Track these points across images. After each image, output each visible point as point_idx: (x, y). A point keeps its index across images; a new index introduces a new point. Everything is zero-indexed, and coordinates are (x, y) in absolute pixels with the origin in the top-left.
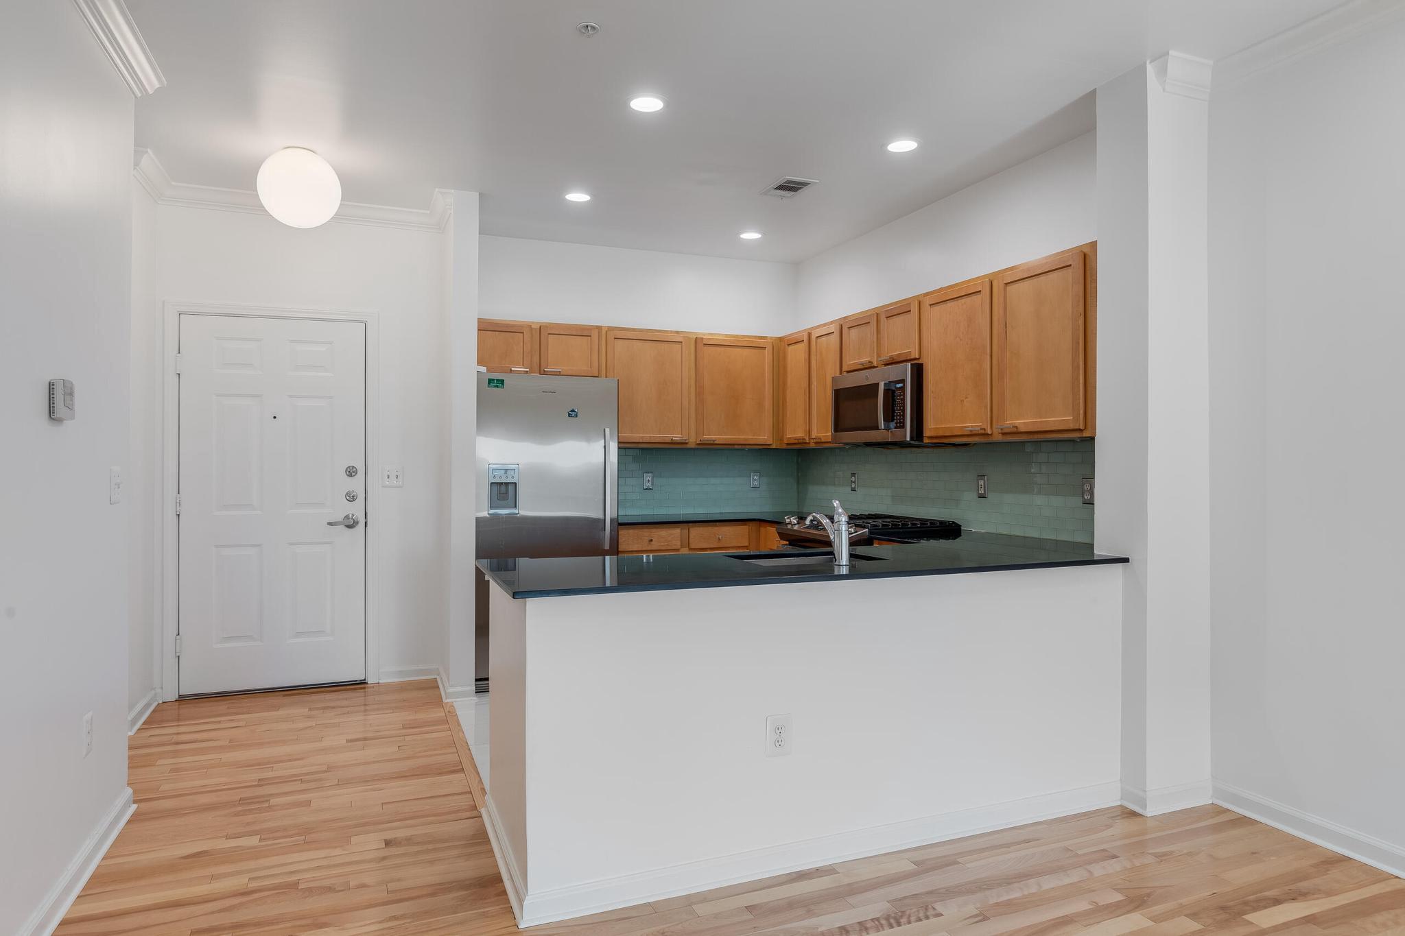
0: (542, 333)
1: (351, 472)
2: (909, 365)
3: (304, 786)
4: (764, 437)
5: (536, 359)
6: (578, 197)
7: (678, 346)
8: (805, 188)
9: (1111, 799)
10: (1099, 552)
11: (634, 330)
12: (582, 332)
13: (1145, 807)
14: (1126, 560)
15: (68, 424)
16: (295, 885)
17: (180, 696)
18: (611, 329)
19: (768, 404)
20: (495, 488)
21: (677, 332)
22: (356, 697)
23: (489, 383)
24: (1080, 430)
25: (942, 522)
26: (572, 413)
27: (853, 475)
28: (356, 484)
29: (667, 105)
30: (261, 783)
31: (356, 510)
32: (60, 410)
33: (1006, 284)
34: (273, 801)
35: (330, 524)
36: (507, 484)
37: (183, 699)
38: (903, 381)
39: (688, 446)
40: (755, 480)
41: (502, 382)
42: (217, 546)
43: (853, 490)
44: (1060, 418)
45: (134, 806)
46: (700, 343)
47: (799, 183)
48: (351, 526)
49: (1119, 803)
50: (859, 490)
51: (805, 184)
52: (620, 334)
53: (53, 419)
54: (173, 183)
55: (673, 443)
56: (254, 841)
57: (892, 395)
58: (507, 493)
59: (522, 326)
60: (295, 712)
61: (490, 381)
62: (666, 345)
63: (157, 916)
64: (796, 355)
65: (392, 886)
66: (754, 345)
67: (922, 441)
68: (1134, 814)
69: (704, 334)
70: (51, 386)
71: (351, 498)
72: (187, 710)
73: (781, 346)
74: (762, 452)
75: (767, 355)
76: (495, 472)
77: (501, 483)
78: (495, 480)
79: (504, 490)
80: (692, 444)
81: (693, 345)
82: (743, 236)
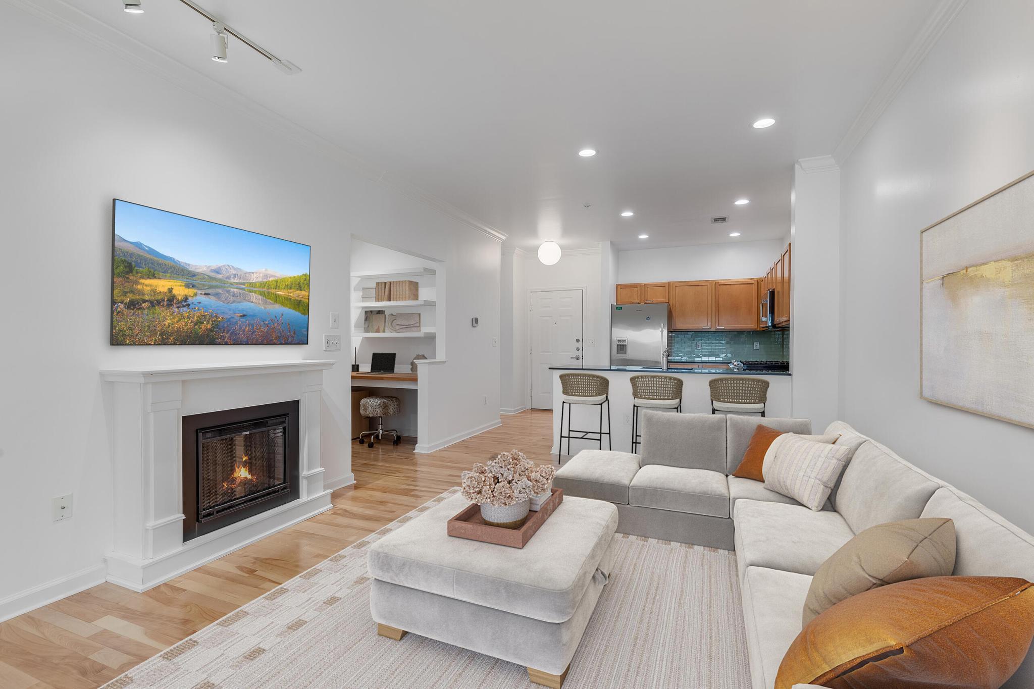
0: (647, 286)
1: (578, 341)
2: (769, 291)
4: (752, 326)
5: (642, 297)
6: (643, 237)
7: (706, 287)
8: (727, 219)
12: (662, 286)
14: (791, 374)
15: (476, 328)
17: (532, 408)
19: (755, 310)
20: (619, 347)
21: (708, 281)
26: (648, 318)
28: (579, 345)
31: (579, 353)
32: (475, 324)
35: (571, 357)
36: (623, 345)
37: (533, 410)
38: (767, 300)
39: (710, 330)
40: (756, 346)
41: (622, 308)
42: (541, 364)
45: (502, 424)
46: (717, 284)
47: (724, 218)
48: (578, 359)
51: (726, 217)
52: (678, 285)
53: (472, 327)
54: (528, 253)
55: (703, 329)
57: (765, 305)
59: (637, 285)
61: (617, 307)
62: (700, 287)
64: (763, 285)
67: (775, 326)
69: (720, 280)
70: (473, 319)
71: (578, 349)
72: (533, 412)
73: (760, 282)
74: (757, 332)
75: (755, 287)
76: (619, 340)
77: (621, 345)
78: (619, 344)
79: (622, 348)
80: (713, 329)
81: (714, 285)
82: (731, 235)
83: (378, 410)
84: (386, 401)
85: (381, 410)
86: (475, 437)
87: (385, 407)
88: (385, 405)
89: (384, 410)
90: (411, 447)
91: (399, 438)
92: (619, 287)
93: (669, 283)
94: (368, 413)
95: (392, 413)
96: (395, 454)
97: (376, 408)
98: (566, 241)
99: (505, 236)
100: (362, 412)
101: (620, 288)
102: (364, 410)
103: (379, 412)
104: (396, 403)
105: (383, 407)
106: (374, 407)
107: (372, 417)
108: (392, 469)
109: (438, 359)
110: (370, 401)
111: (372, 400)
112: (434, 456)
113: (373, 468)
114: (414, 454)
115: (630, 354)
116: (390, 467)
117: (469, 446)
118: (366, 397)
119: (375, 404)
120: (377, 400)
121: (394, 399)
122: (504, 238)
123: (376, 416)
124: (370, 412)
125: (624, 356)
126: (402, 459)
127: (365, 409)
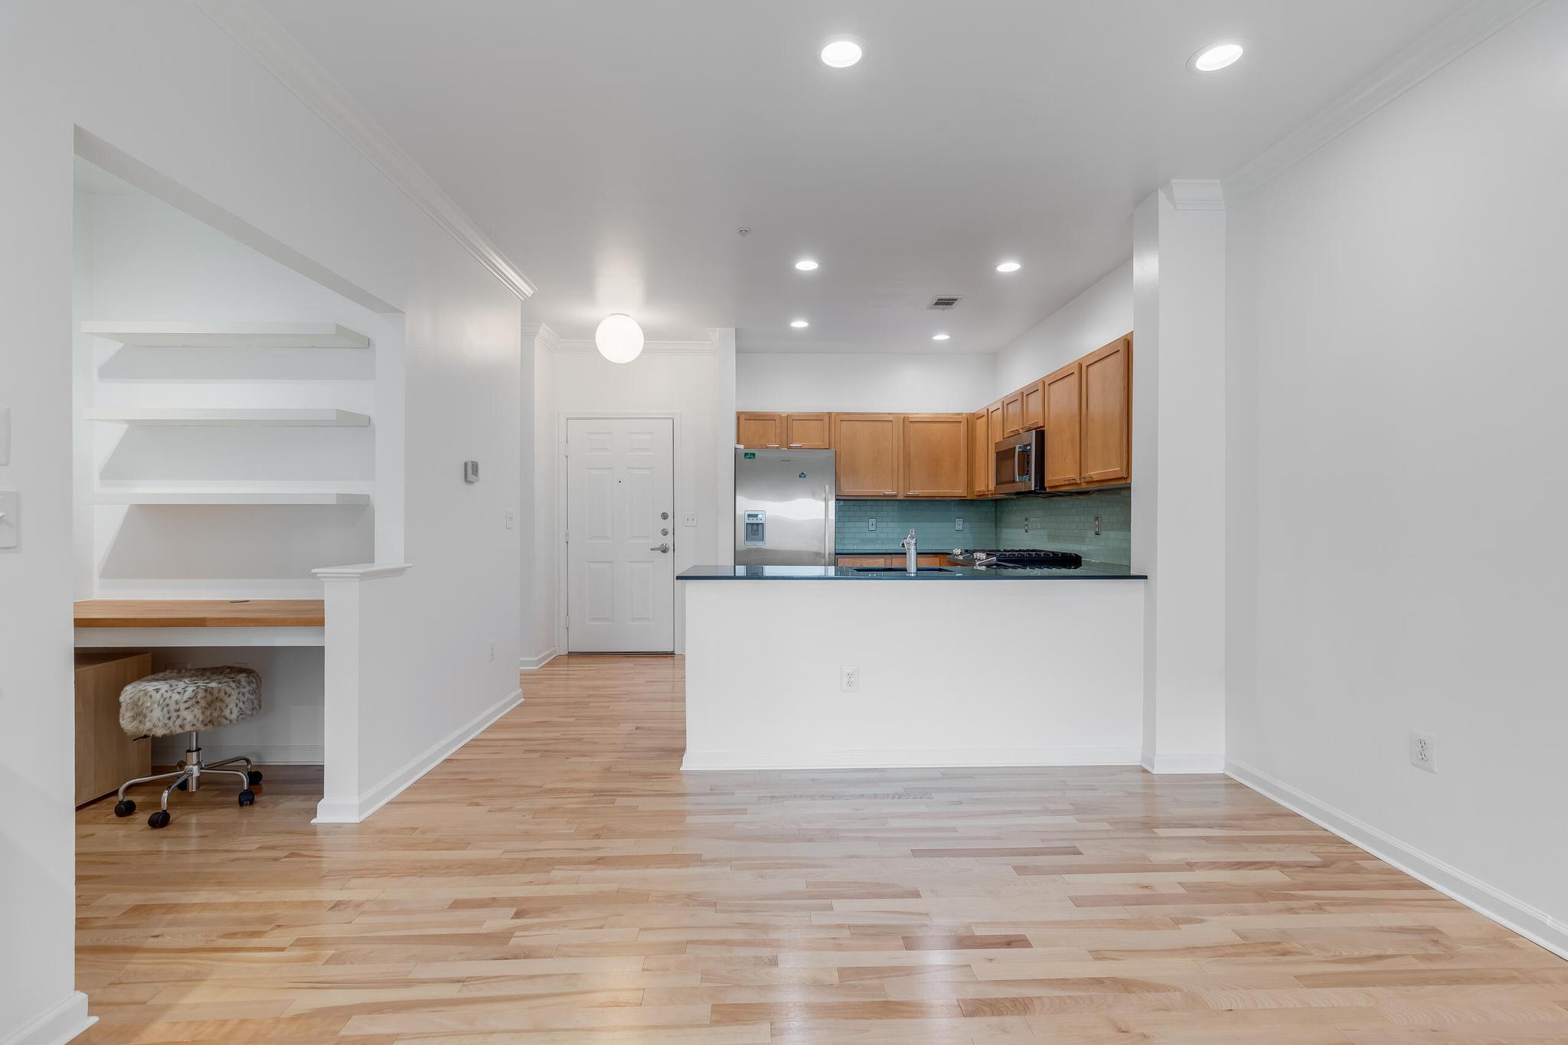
0: (789, 420)
1: (665, 516)
2: (1034, 431)
3: (611, 700)
4: (960, 491)
5: (785, 438)
6: (800, 324)
7: (890, 424)
8: (956, 302)
9: (1135, 759)
10: (1133, 573)
11: (856, 413)
12: (818, 418)
13: (1153, 767)
14: (1145, 577)
15: (476, 484)
16: (581, 739)
17: (569, 653)
18: (838, 414)
19: (963, 465)
20: (750, 527)
21: (889, 414)
22: (668, 661)
23: (745, 455)
24: (1123, 478)
25: (1063, 554)
26: (802, 475)
27: (1026, 520)
28: (667, 524)
29: (821, 264)
30: (590, 696)
31: (668, 541)
32: (471, 477)
33: (1088, 366)
34: (592, 704)
35: (651, 549)
36: (757, 524)
37: (571, 654)
38: (1030, 445)
39: (898, 498)
40: (959, 525)
41: (754, 454)
42: (588, 562)
43: (1026, 532)
44: (1114, 470)
45: (523, 700)
46: (907, 421)
47: (953, 300)
48: (665, 551)
49: (1139, 764)
50: (1030, 532)
51: (956, 300)
52: (845, 418)
53: (468, 482)
54: (562, 340)
55: (885, 496)
56: (573, 720)
57: (1025, 454)
58: (757, 530)
59: (774, 416)
60: (627, 665)
61: (746, 454)
62: (880, 424)
63: (513, 743)
64: (981, 425)
65: (628, 746)
66: (952, 421)
67: (1045, 490)
68: (1145, 771)
69: (911, 414)
70: (466, 464)
71: (665, 533)
72: (572, 660)
73: (971, 420)
74: (963, 502)
75: (963, 427)
76: (749, 516)
77: (753, 524)
78: (749, 522)
79: (755, 529)
80: (901, 497)
81: (901, 422)
82: (935, 338)
83: (185, 714)
84: (213, 685)
85: (197, 711)
86: (474, 744)
87: (213, 701)
88: (209, 698)
89: (208, 713)
90: (296, 803)
91: (255, 777)
92: (742, 418)
93: (830, 414)
94: (148, 725)
95: (234, 716)
96: (249, 845)
97: (178, 710)
98: (658, 317)
99: (532, 288)
100: (127, 723)
101: (745, 420)
102: (134, 718)
103: (191, 718)
104: (248, 688)
105: (203, 703)
106: (173, 707)
107: (164, 736)
108: (246, 914)
109: (382, 562)
110: (157, 690)
111: (163, 686)
112: (383, 831)
113: (171, 924)
114: (313, 832)
115: (772, 541)
116: (236, 905)
117: (471, 777)
118: (140, 676)
119: (176, 697)
120: (181, 685)
121: (242, 677)
122: (528, 291)
123: (179, 731)
124: (156, 723)
125: (759, 544)
126: (276, 859)
127: (140, 715)
